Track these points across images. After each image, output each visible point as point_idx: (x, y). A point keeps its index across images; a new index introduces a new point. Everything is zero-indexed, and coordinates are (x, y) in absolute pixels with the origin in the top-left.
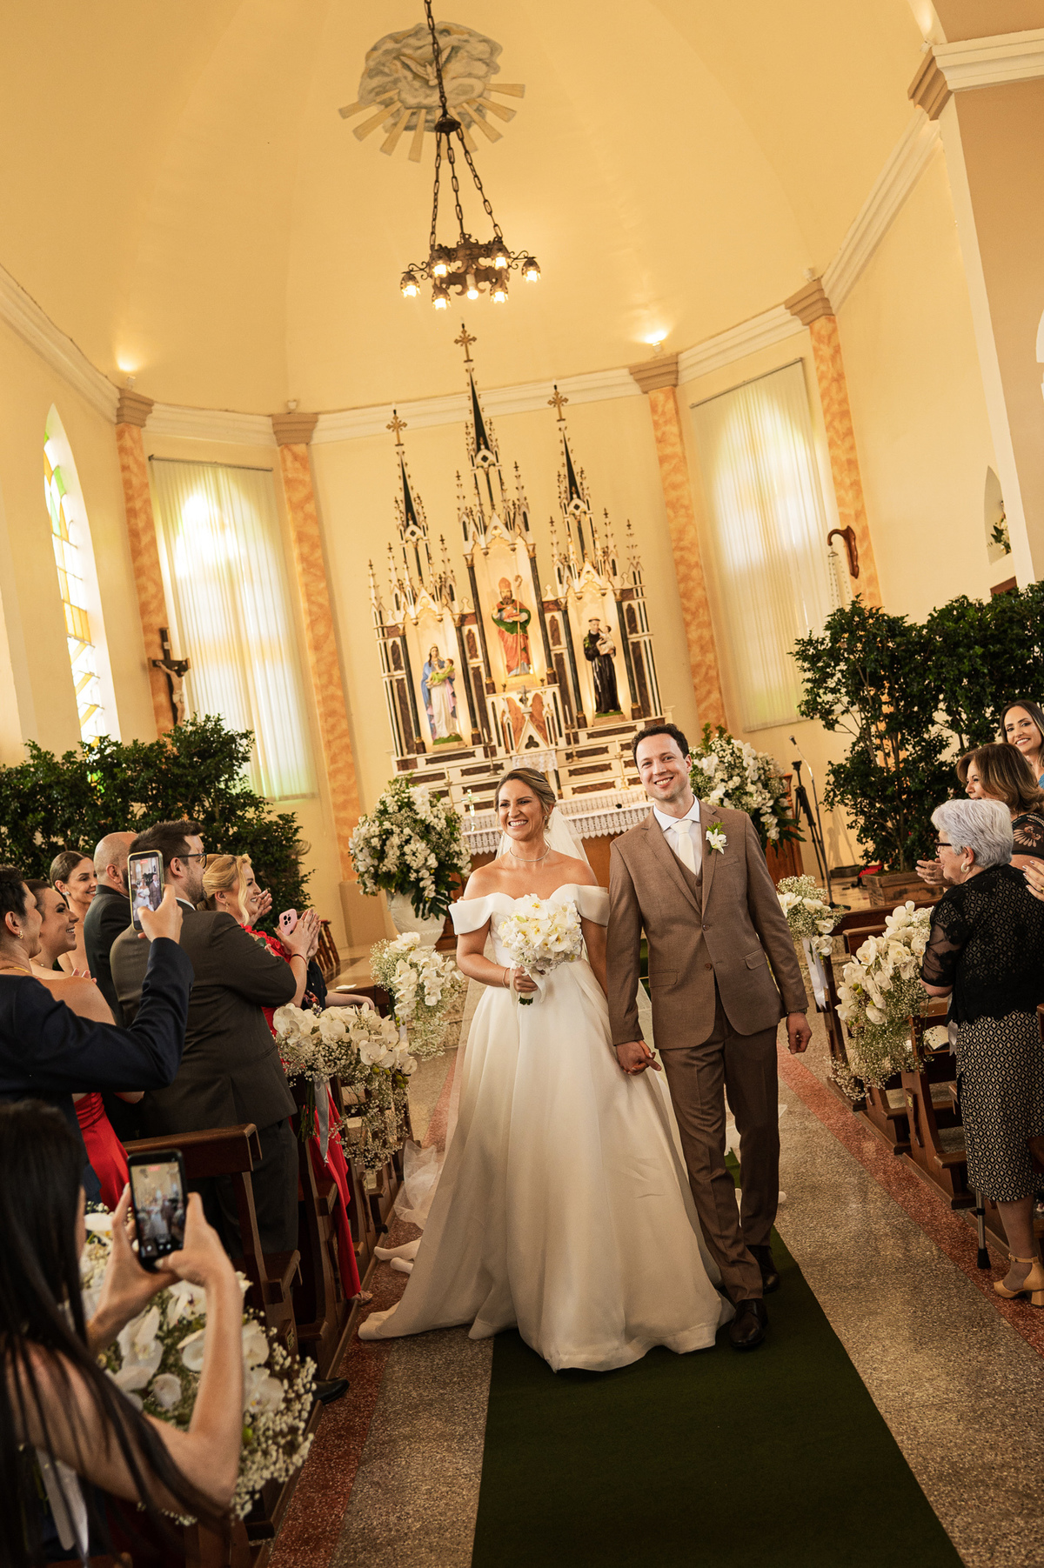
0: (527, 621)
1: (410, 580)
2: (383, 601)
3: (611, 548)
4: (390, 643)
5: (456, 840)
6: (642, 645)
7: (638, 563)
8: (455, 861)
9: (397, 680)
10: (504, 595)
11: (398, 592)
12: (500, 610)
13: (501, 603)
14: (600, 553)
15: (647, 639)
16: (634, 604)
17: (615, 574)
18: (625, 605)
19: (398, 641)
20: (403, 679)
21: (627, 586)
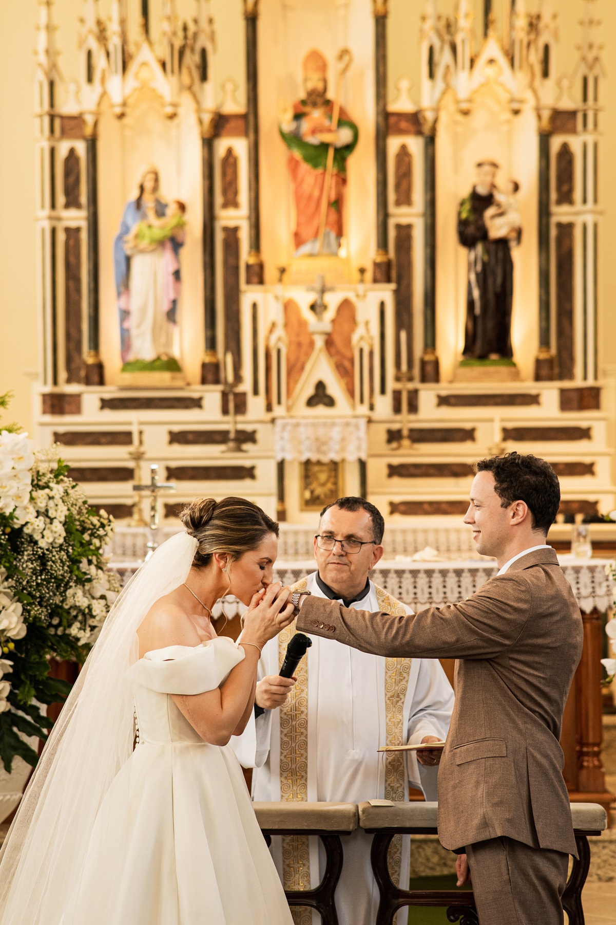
0: (349, 147)
1: (123, 22)
2: (61, 62)
3: (546, 18)
4: (63, 150)
5: (83, 581)
6: (578, 233)
7: (596, 59)
8: (74, 630)
9: (68, 230)
10: (311, 85)
11: (93, 44)
12: (298, 116)
13: (304, 103)
14: (521, 23)
15: (589, 219)
16: (575, 143)
17: (546, 74)
18: (556, 143)
19: (81, 148)
20: (78, 230)
21: (568, 103)
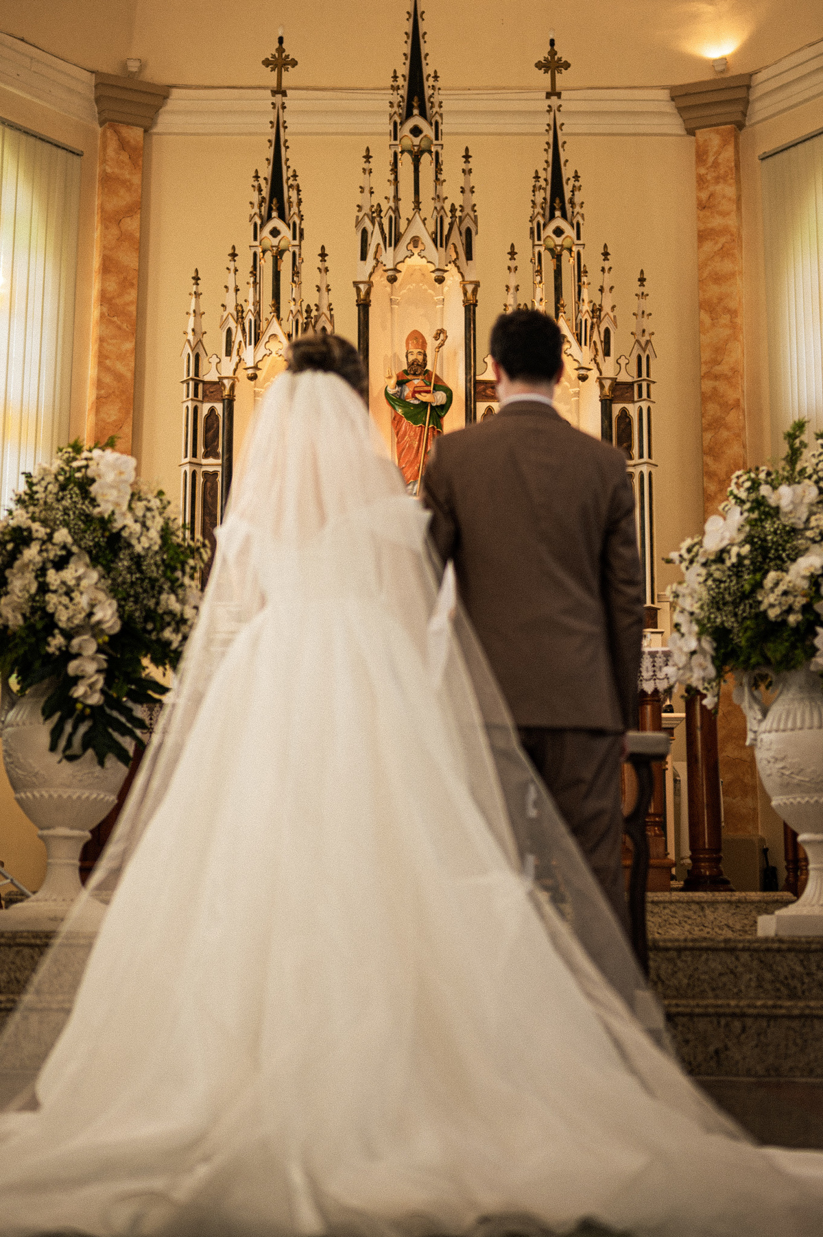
1: (257, 303)
2: (205, 339)
3: (607, 308)
4: (205, 409)
6: (636, 481)
7: (648, 342)
8: (168, 634)
9: (205, 474)
10: (411, 358)
11: (232, 324)
12: (401, 383)
13: (405, 372)
14: (586, 307)
15: (645, 469)
16: (632, 410)
17: (607, 353)
18: (616, 408)
19: (219, 407)
20: (215, 474)
21: (624, 377)
